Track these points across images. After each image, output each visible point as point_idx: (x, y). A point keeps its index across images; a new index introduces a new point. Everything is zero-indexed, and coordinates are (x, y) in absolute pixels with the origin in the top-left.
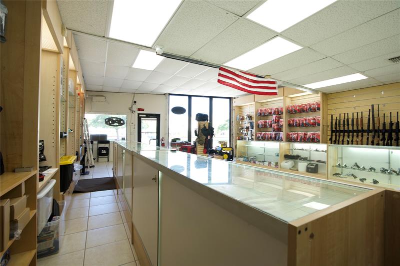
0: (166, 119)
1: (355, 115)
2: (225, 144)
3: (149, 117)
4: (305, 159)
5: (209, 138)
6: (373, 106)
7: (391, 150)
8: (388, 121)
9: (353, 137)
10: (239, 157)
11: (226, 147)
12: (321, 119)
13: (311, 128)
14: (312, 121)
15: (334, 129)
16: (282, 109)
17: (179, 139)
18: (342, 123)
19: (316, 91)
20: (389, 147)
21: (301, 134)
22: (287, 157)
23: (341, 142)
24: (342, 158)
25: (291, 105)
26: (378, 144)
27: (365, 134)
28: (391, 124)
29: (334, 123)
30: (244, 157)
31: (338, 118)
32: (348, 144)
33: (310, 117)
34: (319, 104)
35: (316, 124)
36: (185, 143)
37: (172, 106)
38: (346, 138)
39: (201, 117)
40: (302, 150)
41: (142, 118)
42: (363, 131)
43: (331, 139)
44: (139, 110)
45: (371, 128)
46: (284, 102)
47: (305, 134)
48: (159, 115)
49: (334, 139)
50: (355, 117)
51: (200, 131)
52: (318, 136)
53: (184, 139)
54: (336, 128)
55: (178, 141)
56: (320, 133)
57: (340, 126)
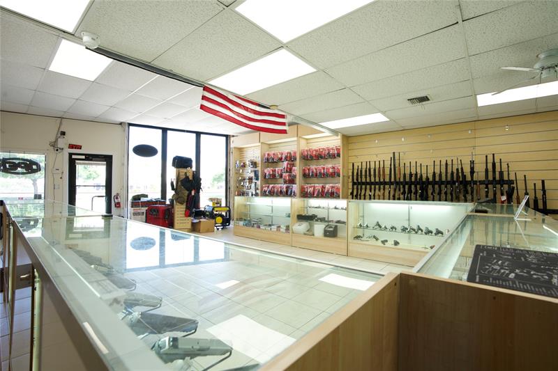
0: (123, 164)
1: (377, 163)
2: (218, 202)
3: (91, 160)
4: (322, 220)
5: (193, 193)
6: (394, 153)
7: (411, 205)
8: (408, 172)
9: (375, 190)
10: (237, 220)
11: (220, 207)
12: (341, 168)
13: (329, 179)
14: (331, 170)
15: (355, 181)
16: (295, 153)
17: (146, 196)
18: (363, 173)
19: (335, 132)
20: (409, 202)
21: (318, 186)
22: (301, 218)
23: (362, 197)
24: (363, 216)
25: (306, 149)
26: (399, 199)
27: (387, 186)
28: (411, 175)
29: (355, 174)
30: (245, 220)
31: (360, 167)
32: (370, 199)
33: (329, 165)
34: (339, 149)
35: (335, 174)
36: (156, 202)
37: (133, 143)
38: (368, 192)
39: (181, 163)
40: (319, 207)
41: (77, 161)
42: (385, 183)
43: (352, 193)
44: (72, 146)
45: (393, 180)
46: (298, 144)
47: (323, 187)
48: (112, 156)
49: (355, 193)
50: (377, 166)
51: (179, 183)
52: (338, 189)
53: (155, 195)
54: (357, 180)
55: (143, 199)
56: (340, 185)
57: (361, 178)
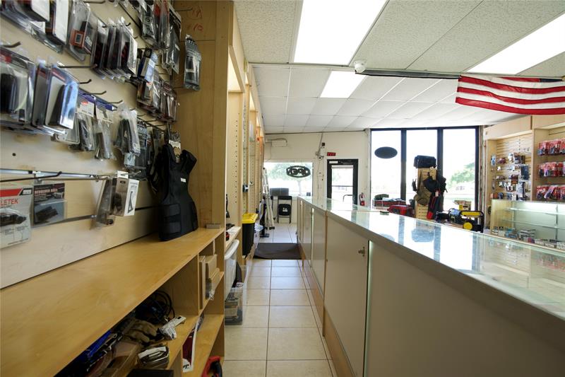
0: (367, 167)
2: (466, 205)
3: (342, 164)
5: (437, 194)
10: (495, 228)
11: (469, 210)
17: (387, 196)
30: (508, 230)
36: (397, 202)
37: (375, 147)
41: (333, 166)
44: (329, 154)
48: (357, 160)
51: (422, 184)
53: (395, 195)
55: (385, 199)
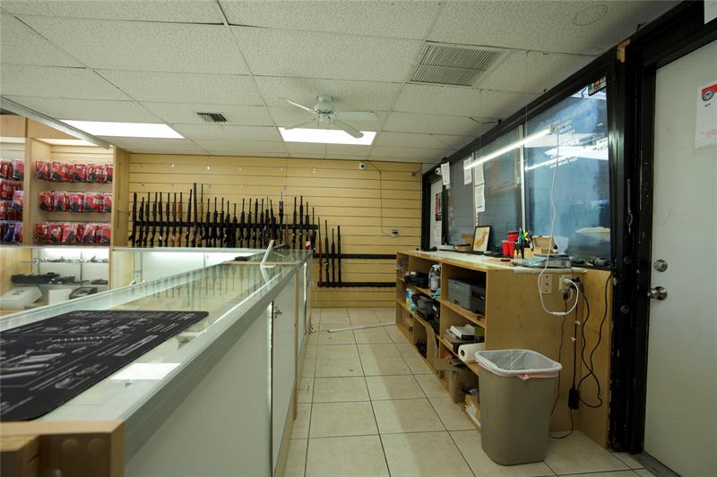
1: (172, 196)
4: (69, 281)
6: (195, 184)
7: (206, 254)
8: (212, 211)
9: (167, 234)
12: (112, 199)
13: (95, 215)
14: (95, 201)
15: (138, 219)
16: (21, 166)
19: (103, 142)
20: (212, 249)
21: (72, 227)
22: (19, 280)
23: (149, 243)
24: (141, 272)
25: (48, 161)
26: (200, 246)
27: (185, 229)
28: (216, 214)
29: (138, 210)
31: (146, 200)
32: (161, 245)
33: (92, 194)
34: (111, 169)
35: (101, 209)
38: (158, 236)
40: (62, 260)
42: (182, 224)
43: (132, 238)
45: (192, 220)
46: (29, 151)
47: (80, 228)
49: (137, 238)
50: (172, 200)
52: (108, 231)
54: (141, 217)
56: (111, 226)
57: (148, 215)
